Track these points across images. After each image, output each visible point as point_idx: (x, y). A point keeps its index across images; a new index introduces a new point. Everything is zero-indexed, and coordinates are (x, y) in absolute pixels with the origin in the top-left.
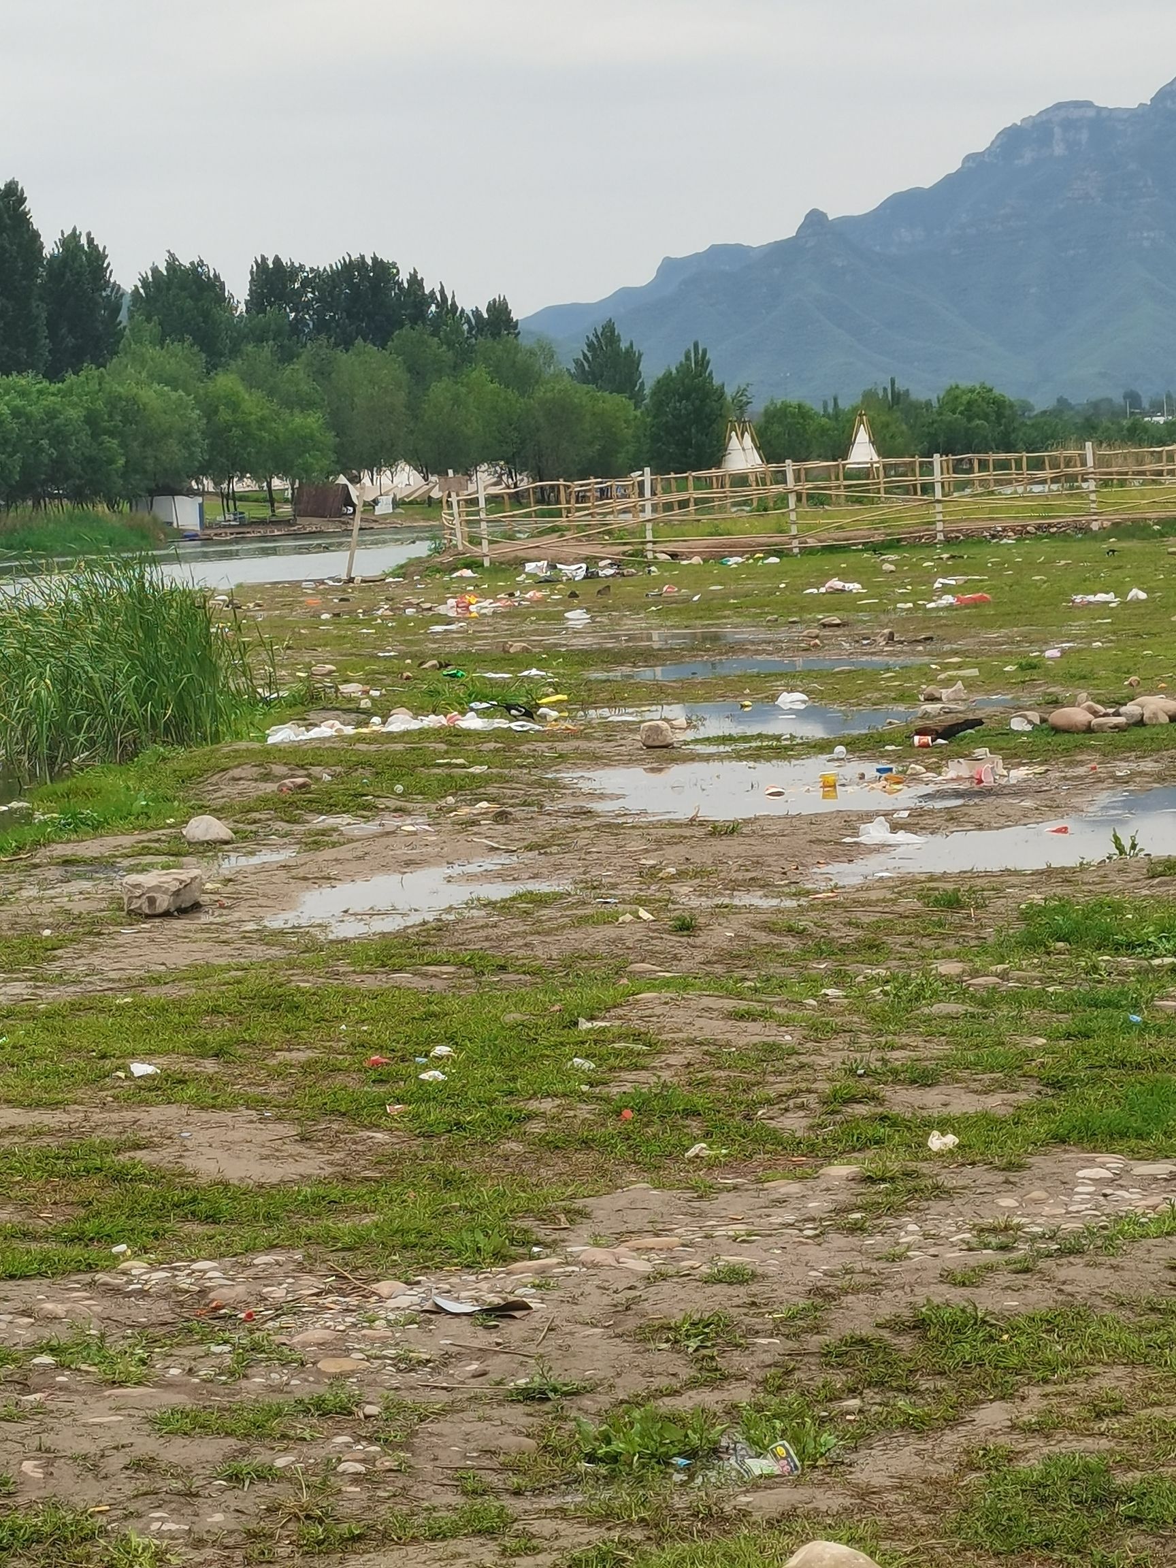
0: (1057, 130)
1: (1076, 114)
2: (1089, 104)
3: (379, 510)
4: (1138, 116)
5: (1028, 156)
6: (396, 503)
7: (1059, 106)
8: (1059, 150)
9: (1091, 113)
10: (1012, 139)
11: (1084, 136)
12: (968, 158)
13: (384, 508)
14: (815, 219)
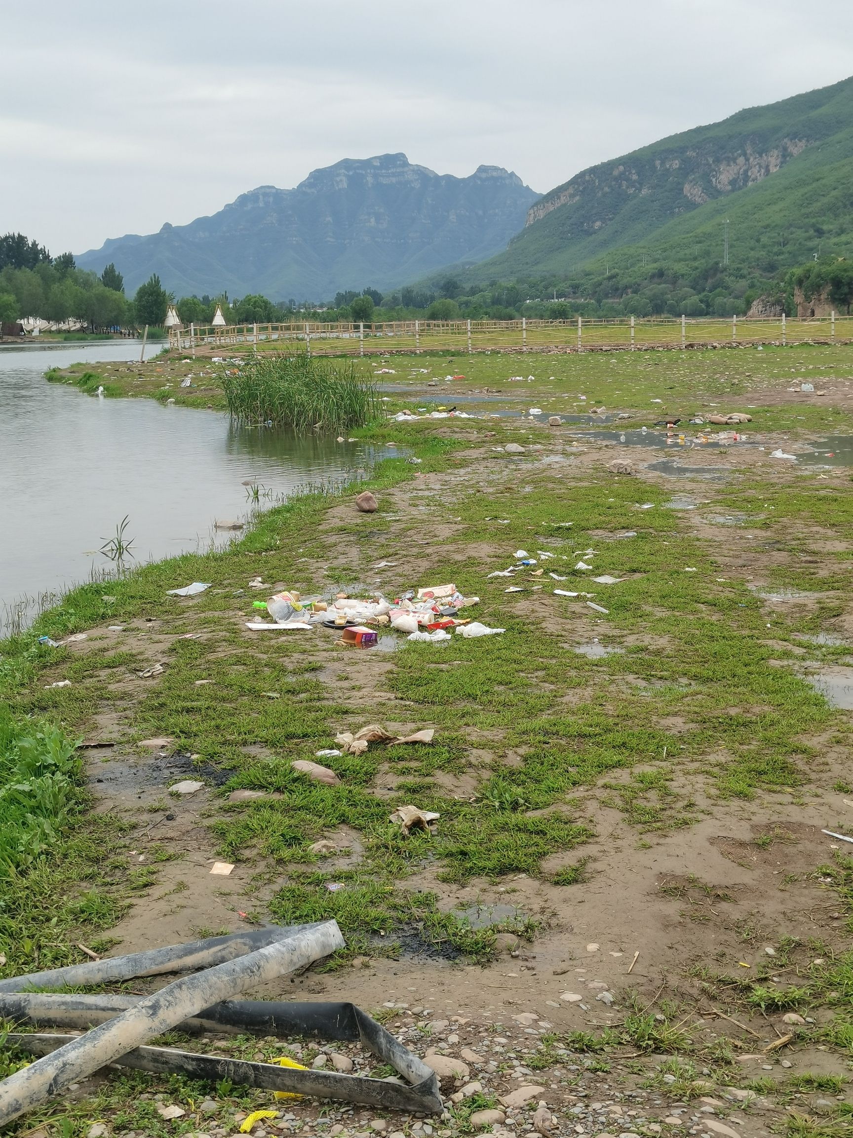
0: (261, 197)
1: (268, 190)
2: (273, 187)
3: (34, 334)
4: (293, 193)
5: (250, 206)
6: (40, 331)
7: (262, 187)
8: (261, 205)
9: (274, 191)
10: (243, 199)
11: (271, 199)
12: (227, 206)
13: (36, 333)
14: (167, 226)
